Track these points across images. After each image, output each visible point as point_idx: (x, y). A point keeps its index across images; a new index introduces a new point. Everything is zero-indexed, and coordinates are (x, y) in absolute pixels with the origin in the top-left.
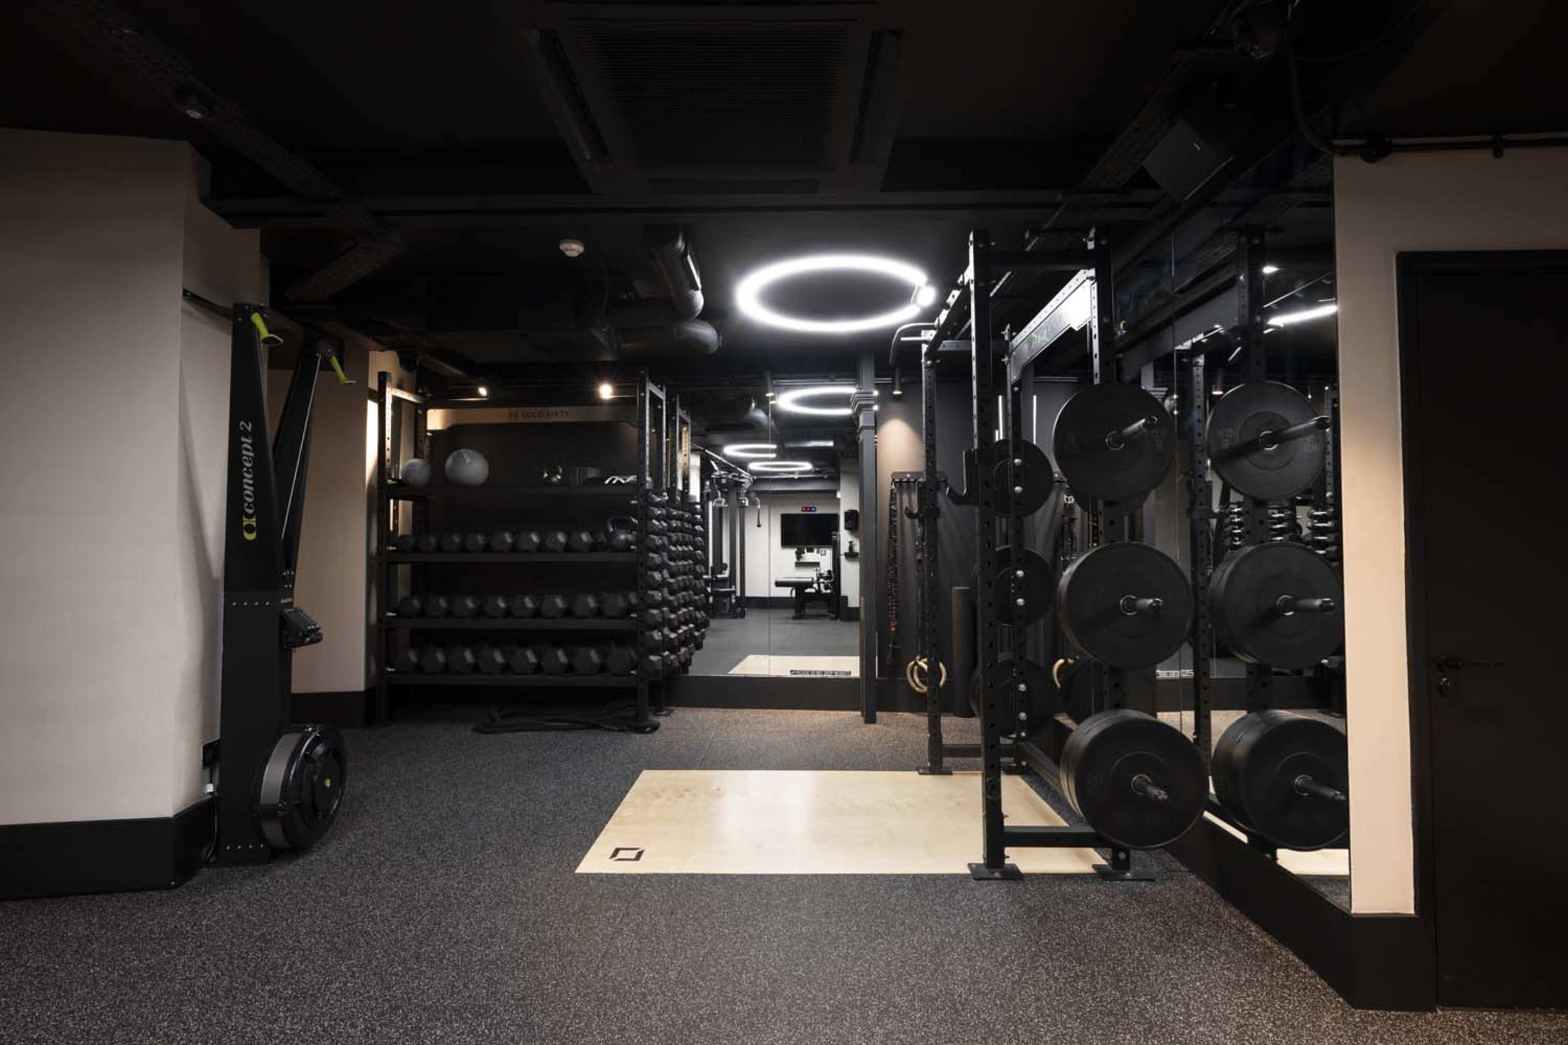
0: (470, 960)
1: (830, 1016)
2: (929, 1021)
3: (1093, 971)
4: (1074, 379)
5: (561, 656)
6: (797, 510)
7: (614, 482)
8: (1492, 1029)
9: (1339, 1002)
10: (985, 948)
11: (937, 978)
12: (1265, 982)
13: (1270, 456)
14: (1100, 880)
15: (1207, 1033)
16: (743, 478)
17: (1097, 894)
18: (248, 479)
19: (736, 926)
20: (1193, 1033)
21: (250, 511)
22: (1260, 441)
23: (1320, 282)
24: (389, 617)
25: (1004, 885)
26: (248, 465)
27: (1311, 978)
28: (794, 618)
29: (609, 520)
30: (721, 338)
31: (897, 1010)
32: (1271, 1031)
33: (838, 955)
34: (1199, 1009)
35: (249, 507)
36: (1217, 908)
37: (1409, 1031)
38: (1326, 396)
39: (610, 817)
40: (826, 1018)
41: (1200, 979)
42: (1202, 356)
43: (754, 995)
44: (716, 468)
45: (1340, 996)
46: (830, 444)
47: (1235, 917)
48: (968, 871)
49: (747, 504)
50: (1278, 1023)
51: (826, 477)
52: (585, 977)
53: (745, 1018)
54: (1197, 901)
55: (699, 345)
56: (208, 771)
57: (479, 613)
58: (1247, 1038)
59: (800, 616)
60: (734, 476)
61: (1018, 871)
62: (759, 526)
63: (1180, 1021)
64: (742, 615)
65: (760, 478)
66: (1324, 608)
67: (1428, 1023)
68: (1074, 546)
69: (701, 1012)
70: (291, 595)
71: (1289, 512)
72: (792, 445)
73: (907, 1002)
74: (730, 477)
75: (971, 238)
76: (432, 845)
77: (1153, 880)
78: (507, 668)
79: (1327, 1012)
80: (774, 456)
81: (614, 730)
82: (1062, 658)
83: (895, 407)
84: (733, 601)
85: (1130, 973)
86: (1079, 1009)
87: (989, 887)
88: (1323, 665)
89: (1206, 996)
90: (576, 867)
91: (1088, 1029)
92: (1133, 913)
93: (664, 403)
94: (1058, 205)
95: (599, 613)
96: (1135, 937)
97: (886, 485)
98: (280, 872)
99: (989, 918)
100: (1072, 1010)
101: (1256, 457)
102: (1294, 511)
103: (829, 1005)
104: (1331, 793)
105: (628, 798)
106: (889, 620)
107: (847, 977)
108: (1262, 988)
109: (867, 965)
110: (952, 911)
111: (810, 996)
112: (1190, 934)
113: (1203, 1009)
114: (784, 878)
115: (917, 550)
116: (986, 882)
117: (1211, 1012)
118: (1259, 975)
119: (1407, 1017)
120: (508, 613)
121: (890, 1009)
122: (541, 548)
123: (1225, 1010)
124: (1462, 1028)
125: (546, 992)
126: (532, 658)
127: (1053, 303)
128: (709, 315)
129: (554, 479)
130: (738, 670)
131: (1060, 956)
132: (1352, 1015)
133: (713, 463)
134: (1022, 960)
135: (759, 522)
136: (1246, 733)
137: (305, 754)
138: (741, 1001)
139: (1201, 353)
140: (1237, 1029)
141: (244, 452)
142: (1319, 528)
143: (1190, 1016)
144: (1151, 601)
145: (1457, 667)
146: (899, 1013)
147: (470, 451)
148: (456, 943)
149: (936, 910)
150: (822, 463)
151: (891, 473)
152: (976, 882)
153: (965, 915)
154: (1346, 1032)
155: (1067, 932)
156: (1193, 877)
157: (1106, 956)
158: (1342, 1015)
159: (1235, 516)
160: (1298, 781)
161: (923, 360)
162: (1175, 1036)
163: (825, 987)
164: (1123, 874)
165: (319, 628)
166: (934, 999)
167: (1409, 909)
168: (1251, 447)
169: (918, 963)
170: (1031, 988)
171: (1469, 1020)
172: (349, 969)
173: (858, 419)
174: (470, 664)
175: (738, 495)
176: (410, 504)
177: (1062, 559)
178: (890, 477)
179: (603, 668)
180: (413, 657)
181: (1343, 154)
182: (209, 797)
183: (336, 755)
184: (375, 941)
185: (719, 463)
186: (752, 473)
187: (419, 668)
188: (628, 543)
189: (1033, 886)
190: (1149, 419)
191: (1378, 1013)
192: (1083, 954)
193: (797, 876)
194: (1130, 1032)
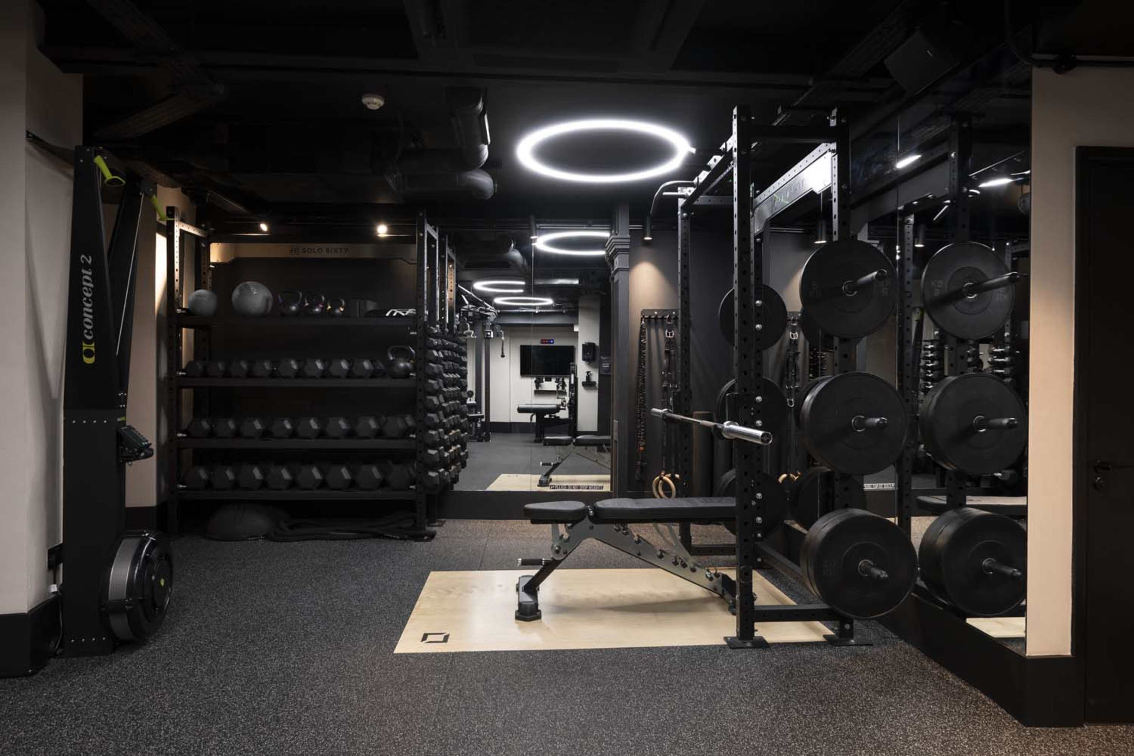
0: (324, 720)
1: (633, 748)
2: (711, 748)
3: (833, 709)
4: (799, 231)
5: (345, 473)
6: (535, 342)
7: (395, 314)
8: (1123, 737)
9: (1015, 723)
10: (747, 697)
11: (712, 719)
12: (961, 712)
13: (972, 303)
14: (830, 645)
15: (921, 747)
16: (489, 311)
17: (829, 656)
18: (88, 307)
19: (543, 689)
20: (911, 747)
21: (89, 338)
22: (964, 290)
23: (1012, 159)
24: (179, 438)
25: (755, 652)
26: (89, 295)
27: (995, 707)
28: (535, 441)
29: (390, 350)
30: (496, 185)
31: (685, 742)
32: (967, 744)
33: (631, 706)
34: (913, 732)
35: (88, 334)
36: (922, 663)
37: (1064, 740)
38: (1007, 250)
39: (412, 610)
40: (631, 750)
41: (913, 712)
42: (913, 216)
43: (570, 736)
44: (467, 302)
45: (1016, 719)
46: (576, 282)
47: (937, 669)
48: (725, 643)
49: (492, 336)
50: (972, 738)
51: (564, 312)
52: (426, 729)
53: (566, 752)
54: (907, 658)
55: (478, 190)
56: (52, 572)
57: (266, 434)
58: (949, 749)
59: (539, 439)
60: (481, 310)
61: (765, 641)
62: (503, 356)
63: (900, 740)
64: (487, 439)
65: (504, 311)
66: (1010, 425)
67: (1078, 734)
68: (797, 377)
69: (529, 750)
70: (124, 415)
71: (974, 349)
72: (540, 282)
73: (692, 735)
74: (478, 310)
75: (735, 112)
76: (259, 635)
77: (872, 645)
78: (293, 484)
79: (1006, 729)
80: (521, 291)
81: (396, 539)
82: (786, 473)
83: (645, 251)
84: (479, 425)
85: (860, 710)
86: (825, 735)
87: (742, 654)
88: (997, 477)
89: (918, 723)
90: (393, 650)
91: (833, 748)
92: (858, 669)
93: (437, 242)
94: (806, 88)
95: (379, 434)
96: (862, 685)
97: (636, 322)
98: (125, 661)
99: (746, 676)
100: (819, 737)
101: (960, 304)
102: (977, 347)
103: (631, 741)
104: (1010, 571)
105: (423, 593)
106: (638, 440)
107: (641, 721)
108: (959, 717)
109: (655, 712)
110: (717, 672)
111: (614, 735)
112: (904, 682)
113: (916, 731)
114: (574, 652)
115: (663, 379)
116: (740, 650)
117: (923, 733)
118: (956, 707)
119: (1063, 730)
120: (294, 434)
121: (680, 741)
122: (325, 374)
123: (933, 732)
124: (1102, 736)
125: (396, 741)
126: (317, 474)
127: (797, 168)
128: (491, 167)
129: (338, 311)
130: (493, 487)
131: (806, 700)
132: (1025, 731)
133: (464, 297)
134: (776, 704)
135: (503, 353)
136: (946, 526)
137: (145, 556)
138: (560, 741)
139: (911, 214)
140: (943, 744)
141: (84, 283)
142: (998, 362)
143: (908, 736)
144: (878, 420)
145: (1108, 469)
146: (686, 744)
147: (255, 283)
148: (307, 708)
149: (703, 672)
150: (565, 299)
151: (641, 310)
152: (732, 651)
153: (727, 675)
154: (1020, 742)
155: (809, 684)
156: (902, 642)
157: (841, 698)
158: (1017, 731)
159: (929, 352)
160: (985, 563)
161: (679, 212)
162: (898, 750)
163: (624, 729)
164: (848, 640)
165: (150, 444)
166: (712, 734)
167: (1067, 652)
168: (957, 296)
169: (696, 709)
170: (786, 723)
171: (1106, 731)
172: (220, 731)
173: (612, 262)
174: (258, 480)
175: (484, 327)
176: (192, 331)
177: (787, 387)
178: (640, 314)
179: (384, 484)
180: (203, 474)
181: (1040, 66)
182: (53, 596)
183: (167, 558)
184: (234, 709)
185: (469, 297)
186: (497, 307)
187: (209, 485)
188: (407, 370)
189: (778, 652)
190: (880, 272)
191: (1043, 729)
192: (823, 698)
193: (585, 650)
194: (864, 749)
